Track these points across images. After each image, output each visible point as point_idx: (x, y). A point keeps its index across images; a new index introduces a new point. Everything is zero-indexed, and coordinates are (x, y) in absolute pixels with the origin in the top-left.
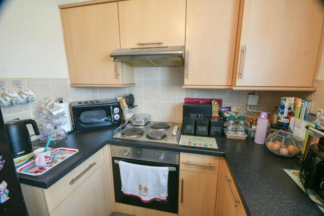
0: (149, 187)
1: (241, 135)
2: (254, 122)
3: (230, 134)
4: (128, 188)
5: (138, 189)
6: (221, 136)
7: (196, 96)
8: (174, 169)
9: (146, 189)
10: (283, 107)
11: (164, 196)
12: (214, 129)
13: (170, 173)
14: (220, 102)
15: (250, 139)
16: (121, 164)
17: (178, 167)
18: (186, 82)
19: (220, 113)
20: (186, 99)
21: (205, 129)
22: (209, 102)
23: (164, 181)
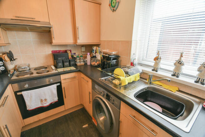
0: (48, 98)
1: (82, 63)
2: (86, 57)
3: (78, 64)
6: (75, 65)
8: (59, 84)
9: (46, 100)
10: (93, 50)
11: (56, 99)
12: (72, 63)
13: (57, 86)
14: (71, 51)
15: (86, 64)
17: (60, 82)
19: (72, 56)
21: (68, 64)
22: (66, 51)
23: (55, 92)
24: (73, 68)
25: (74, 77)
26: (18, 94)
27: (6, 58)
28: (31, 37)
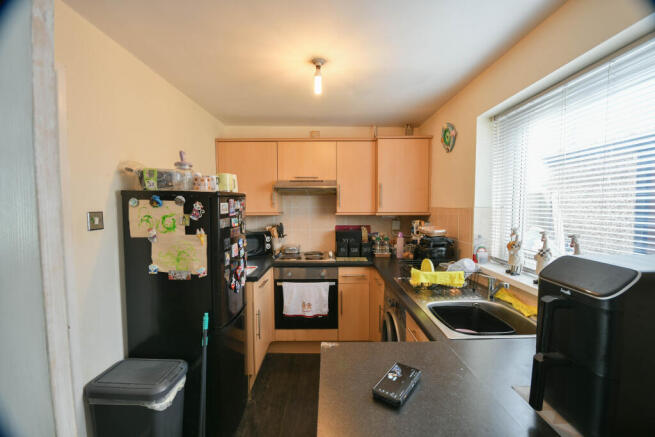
0: (313, 302)
1: (387, 254)
2: (395, 242)
3: (378, 253)
4: (291, 308)
5: (301, 308)
6: (371, 255)
7: (346, 223)
8: (334, 283)
9: (309, 305)
10: (413, 228)
11: (325, 310)
12: (365, 250)
13: (331, 287)
14: (368, 227)
15: (393, 256)
16: (285, 285)
17: (336, 281)
18: (339, 210)
19: (370, 239)
20: (337, 227)
21: (356, 250)
22: (359, 229)
23: (325, 295)
24: (365, 260)
25: (363, 278)
26: (278, 284)
27: (276, 234)
28: (308, 204)
